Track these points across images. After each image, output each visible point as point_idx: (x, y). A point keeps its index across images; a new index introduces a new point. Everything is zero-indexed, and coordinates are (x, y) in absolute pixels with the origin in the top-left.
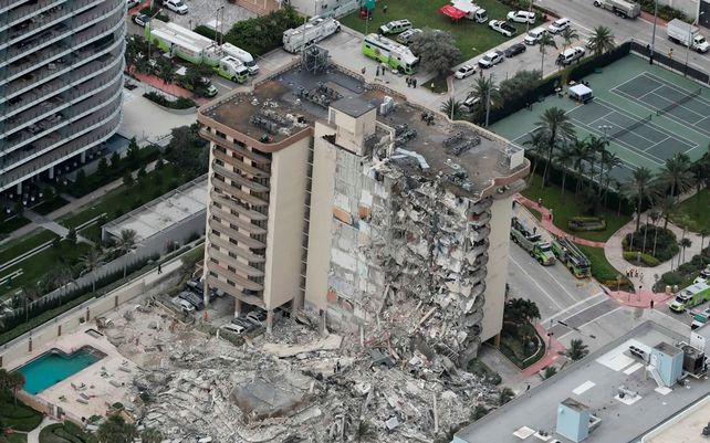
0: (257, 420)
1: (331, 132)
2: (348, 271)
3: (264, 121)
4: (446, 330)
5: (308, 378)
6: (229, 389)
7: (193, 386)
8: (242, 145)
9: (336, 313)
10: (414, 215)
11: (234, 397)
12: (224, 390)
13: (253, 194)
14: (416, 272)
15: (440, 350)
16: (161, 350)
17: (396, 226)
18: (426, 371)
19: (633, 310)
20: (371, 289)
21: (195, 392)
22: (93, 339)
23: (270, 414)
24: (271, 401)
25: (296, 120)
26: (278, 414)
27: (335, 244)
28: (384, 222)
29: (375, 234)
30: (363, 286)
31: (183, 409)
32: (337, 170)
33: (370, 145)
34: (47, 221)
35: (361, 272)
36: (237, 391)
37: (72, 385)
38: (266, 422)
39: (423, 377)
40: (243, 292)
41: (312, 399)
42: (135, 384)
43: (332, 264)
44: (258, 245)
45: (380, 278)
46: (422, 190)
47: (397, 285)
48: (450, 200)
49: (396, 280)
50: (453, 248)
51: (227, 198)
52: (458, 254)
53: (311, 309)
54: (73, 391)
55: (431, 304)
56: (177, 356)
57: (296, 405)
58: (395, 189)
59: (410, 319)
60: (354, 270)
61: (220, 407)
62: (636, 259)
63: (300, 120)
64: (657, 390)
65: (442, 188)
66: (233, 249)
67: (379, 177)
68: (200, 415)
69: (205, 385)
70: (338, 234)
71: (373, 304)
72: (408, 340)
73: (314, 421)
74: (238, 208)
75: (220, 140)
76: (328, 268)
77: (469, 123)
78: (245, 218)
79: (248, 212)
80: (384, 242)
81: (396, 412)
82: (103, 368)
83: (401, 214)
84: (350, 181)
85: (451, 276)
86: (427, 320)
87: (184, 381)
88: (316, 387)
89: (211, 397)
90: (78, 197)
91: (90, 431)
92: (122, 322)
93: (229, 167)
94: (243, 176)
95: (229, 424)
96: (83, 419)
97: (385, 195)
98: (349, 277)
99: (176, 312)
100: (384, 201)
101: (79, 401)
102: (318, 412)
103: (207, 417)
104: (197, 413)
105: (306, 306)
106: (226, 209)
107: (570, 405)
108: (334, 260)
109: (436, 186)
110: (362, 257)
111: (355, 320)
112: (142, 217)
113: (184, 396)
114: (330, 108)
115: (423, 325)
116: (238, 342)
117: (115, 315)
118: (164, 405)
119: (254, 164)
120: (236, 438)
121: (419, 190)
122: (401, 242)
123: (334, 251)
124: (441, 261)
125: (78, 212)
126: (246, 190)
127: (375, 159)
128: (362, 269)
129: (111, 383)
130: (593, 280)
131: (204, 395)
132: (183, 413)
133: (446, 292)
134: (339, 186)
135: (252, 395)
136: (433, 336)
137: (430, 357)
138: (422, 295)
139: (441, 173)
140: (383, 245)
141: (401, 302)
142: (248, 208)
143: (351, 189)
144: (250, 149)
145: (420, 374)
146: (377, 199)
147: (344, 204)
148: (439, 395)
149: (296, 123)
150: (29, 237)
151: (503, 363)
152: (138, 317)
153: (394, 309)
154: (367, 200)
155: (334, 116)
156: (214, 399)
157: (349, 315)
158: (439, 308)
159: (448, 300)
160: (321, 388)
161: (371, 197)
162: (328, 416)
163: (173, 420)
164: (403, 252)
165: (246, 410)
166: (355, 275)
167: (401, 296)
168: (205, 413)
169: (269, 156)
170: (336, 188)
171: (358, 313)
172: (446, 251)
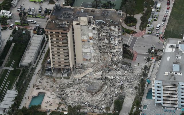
0: (95, 94)
1: (78, 22)
2: (88, 53)
3: (61, 26)
4: (118, 57)
5: (99, 80)
6: (85, 90)
7: (74, 92)
8: (58, 33)
9: (86, 63)
10: (104, 34)
11: (87, 91)
12: (84, 90)
13: (63, 43)
14: (105, 47)
15: (119, 62)
16: (53, 87)
17: (99, 38)
18: (118, 68)
19: (141, 37)
20: (95, 55)
21: (76, 93)
22: (39, 90)
23: (97, 92)
24: (95, 89)
25: (66, 23)
26: (99, 91)
27: (83, 47)
28: (97, 38)
29: (95, 42)
30: (93, 55)
31: (75, 98)
32: (81, 31)
33: (90, 22)
34: (3, 67)
35: (92, 52)
36: (87, 89)
37: (45, 103)
38: (97, 93)
39: (119, 70)
40: (64, 66)
41: (104, 84)
42: (57, 97)
43: (83, 52)
44: (66, 54)
45: (98, 52)
46: (105, 28)
47: (101, 52)
48: (112, 28)
49: (101, 50)
50: (115, 38)
51: (56, 46)
52: (117, 40)
53: (78, 64)
54: (46, 104)
55: (111, 53)
56: (58, 87)
57: (101, 87)
58: (98, 30)
59: (108, 58)
60: (90, 52)
61: (85, 94)
62: (131, 25)
63: (67, 22)
64: (183, 53)
65: (110, 26)
66: (59, 57)
67: (94, 29)
68: (81, 98)
69: (78, 91)
70: (84, 45)
71: (96, 58)
72: (110, 63)
73: (106, 89)
74: (59, 48)
75: (51, 34)
76: (82, 54)
77: (102, 9)
78: (61, 49)
79: (62, 48)
80: (97, 43)
81: (121, 80)
82: (48, 96)
83: (100, 35)
84: (85, 32)
85: (115, 45)
86: (112, 57)
87: (71, 92)
88: (103, 81)
89: (81, 93)
90: (4, 59)
91: (60, 111)
92: (40, 84)
93: (55, 39)
94: (60, 40)
95: (89, 97)
96: (55, 109)
97: (96, 32)
98: (88, 54)
99: (49, 77)
100: (96, 34)
101: (50, 106)
102: (106, 87)
103: (83, 98)
104: (80, 98)
105: (77, 64)
106: (56, 49)
107: (175, 64)
108: (83, 51)
109: (108, 26)
110: (92, 48)
111: (92, 63)
112: (25, 58)
113: (74, 95)
114: (79, 17)
115: (112, 58)
116: (68, 78)
117: (37, 83)
118: (70, 99)
119: (62, 36)
120: (93, 100)
121: (104, 28)
122: (101, 41)
123: (83, 49)
124: (112, 42)
125: (7, 62)
126: (61, 43)
127: (92, 25)
128: (92, 51)
129: (52, 99)
130: (127, 34)
131: (79, 93)
132: (76, 99)
133: (115, 49)
134: (82, 34)
135: (90, 89)
136: (116, 60)
137: (117, 65)
138: (109, 52)
139: (108, 22)
140: (98, 44)
141: (103, 55)
142: (62, 47)
143: (86, 34)
144: (61, 33)
145: (117, 70)
146: (94, 34)
147: (85, 38)
148: (124, 72)
149: (67, 23)
150: (3, 73)
151: (127, 60)
152: (42, 81)
153: (103, 57)
154: (91, 35)
155: (80, 19)
156: (82, 93)
157: (90, 62)
158: (114, 53)
159: (115, 50)
160: (104, 81)
161: (92, 34)
162: (109, 87)
163: (75, 102)
164: (102, 43)
165: (91, 93)
166: (90, 53)
167: (103, 53)
168: (82, 97)
169: (67, 33)
170: (81, 35)
171: (93, 61)
172: (113, 40)
